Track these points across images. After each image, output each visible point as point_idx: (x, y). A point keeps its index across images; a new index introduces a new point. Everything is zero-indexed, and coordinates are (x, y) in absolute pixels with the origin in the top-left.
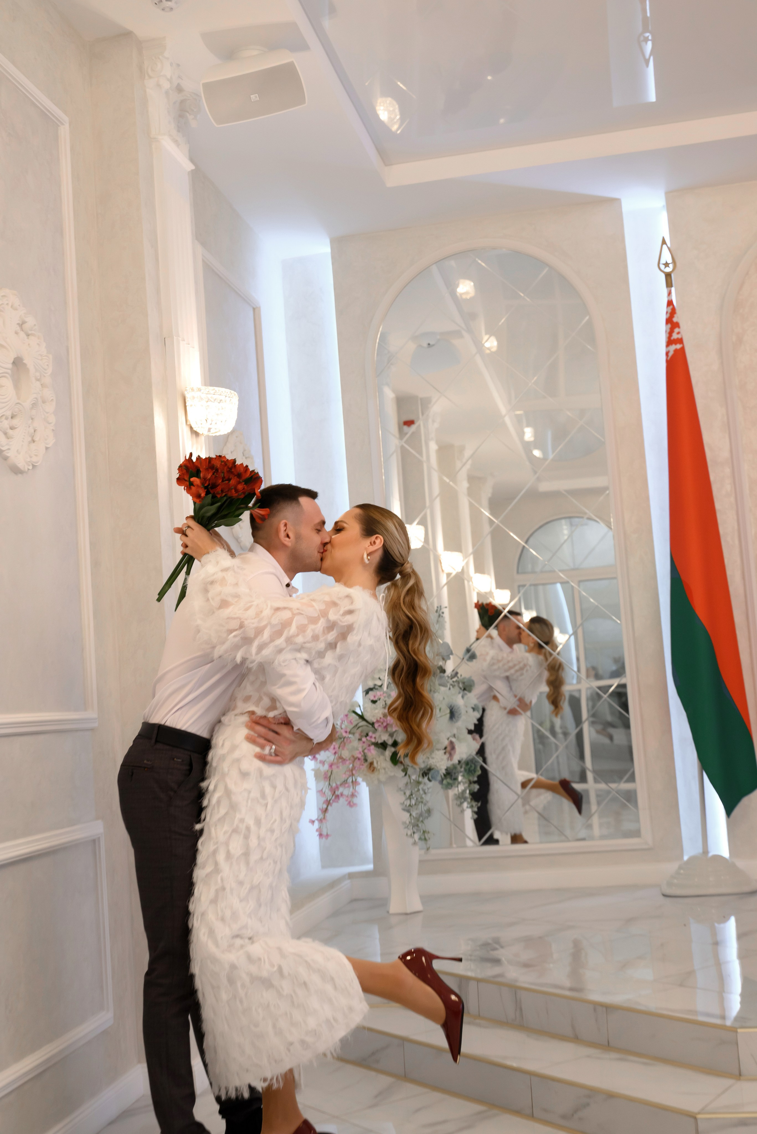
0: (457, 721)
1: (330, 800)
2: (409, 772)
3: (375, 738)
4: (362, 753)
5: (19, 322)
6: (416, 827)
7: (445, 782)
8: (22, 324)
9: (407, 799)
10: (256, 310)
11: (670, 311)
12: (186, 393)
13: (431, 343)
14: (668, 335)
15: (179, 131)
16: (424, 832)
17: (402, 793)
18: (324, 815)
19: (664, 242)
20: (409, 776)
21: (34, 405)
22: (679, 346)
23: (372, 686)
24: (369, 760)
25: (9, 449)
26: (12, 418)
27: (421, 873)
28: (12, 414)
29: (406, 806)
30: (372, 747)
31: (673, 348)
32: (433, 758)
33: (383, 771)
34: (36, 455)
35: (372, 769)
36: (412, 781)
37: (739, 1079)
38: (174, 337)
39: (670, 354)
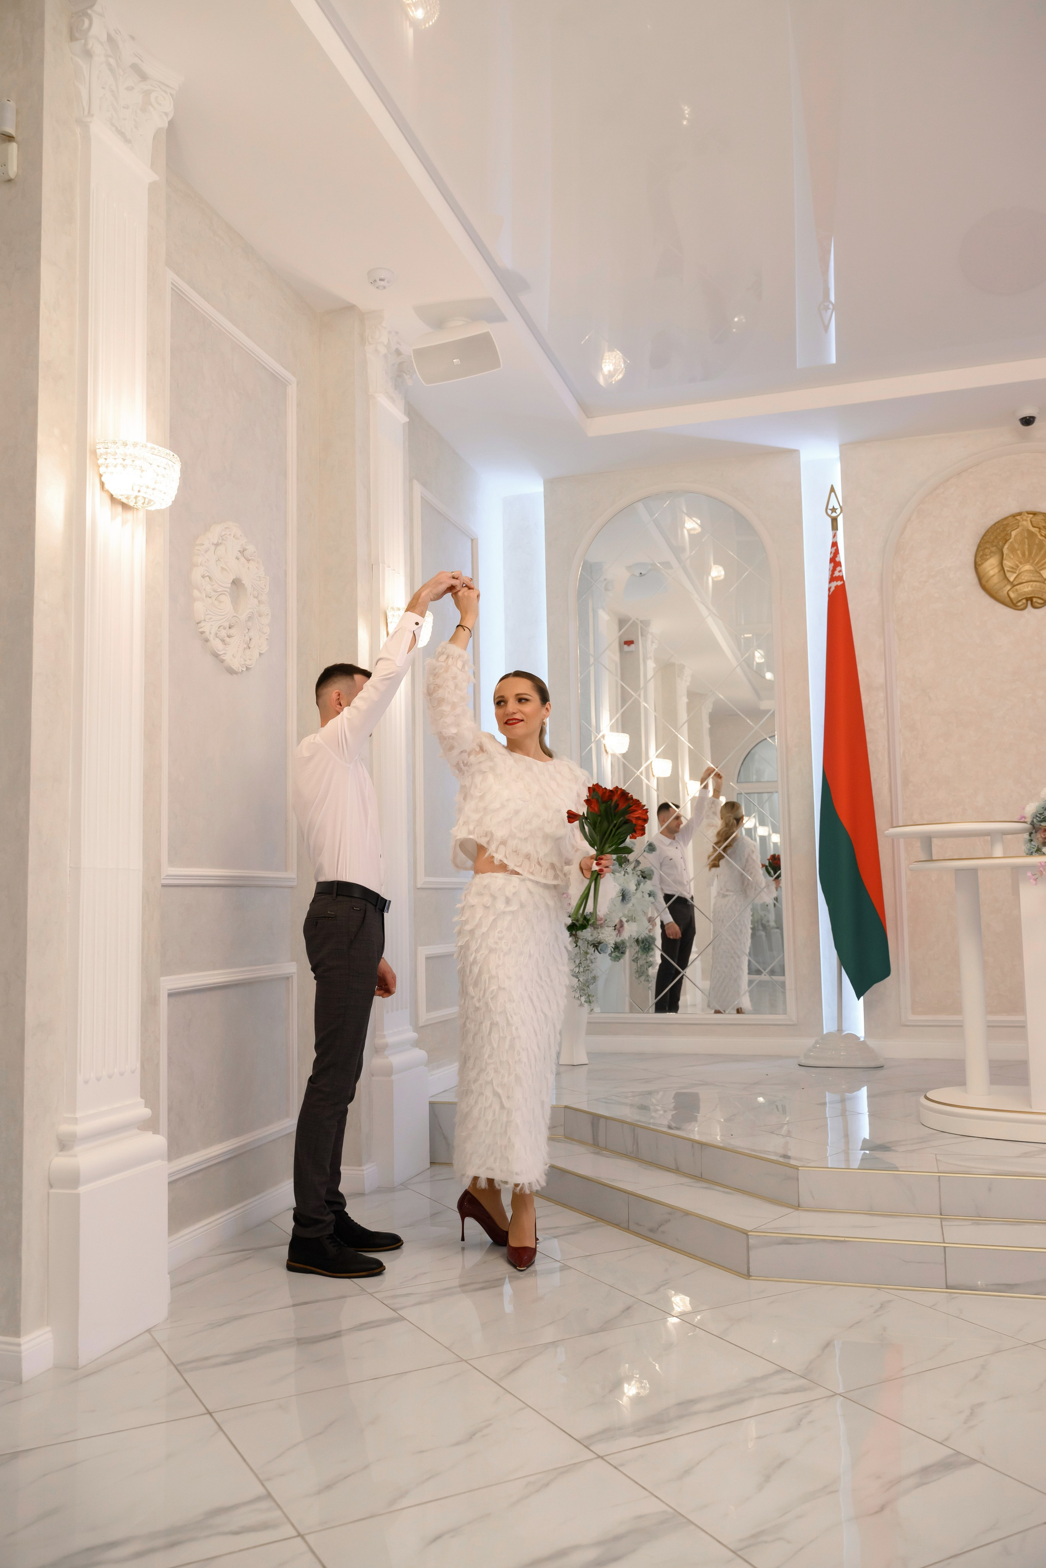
0: (628, 903)
2: (578, 944)
5: (240, 549)
6: (582, 991)
7: (613, 955)
8: (242, 552)
10: (474, 541)
11: (833, 551)
12: (387, 611)
13: (642, 573)
14: (831, 573)
15: (396, 389)
16: (589, 996)
17: (573, 961)
19: (832, 490)
20: (581, 947)
21: (250, 618)
22: (839, 583)
25: (225, 654)
26: (230, 628)
27: (588, 1033)
28: (230, 625)
29: (575, 972)
31: (834, 584)
32: (602, 933)
34: (250, 659)
36: (582, 951)
37: (798, 1210)
38: (381, 565)
39: (832, 590)
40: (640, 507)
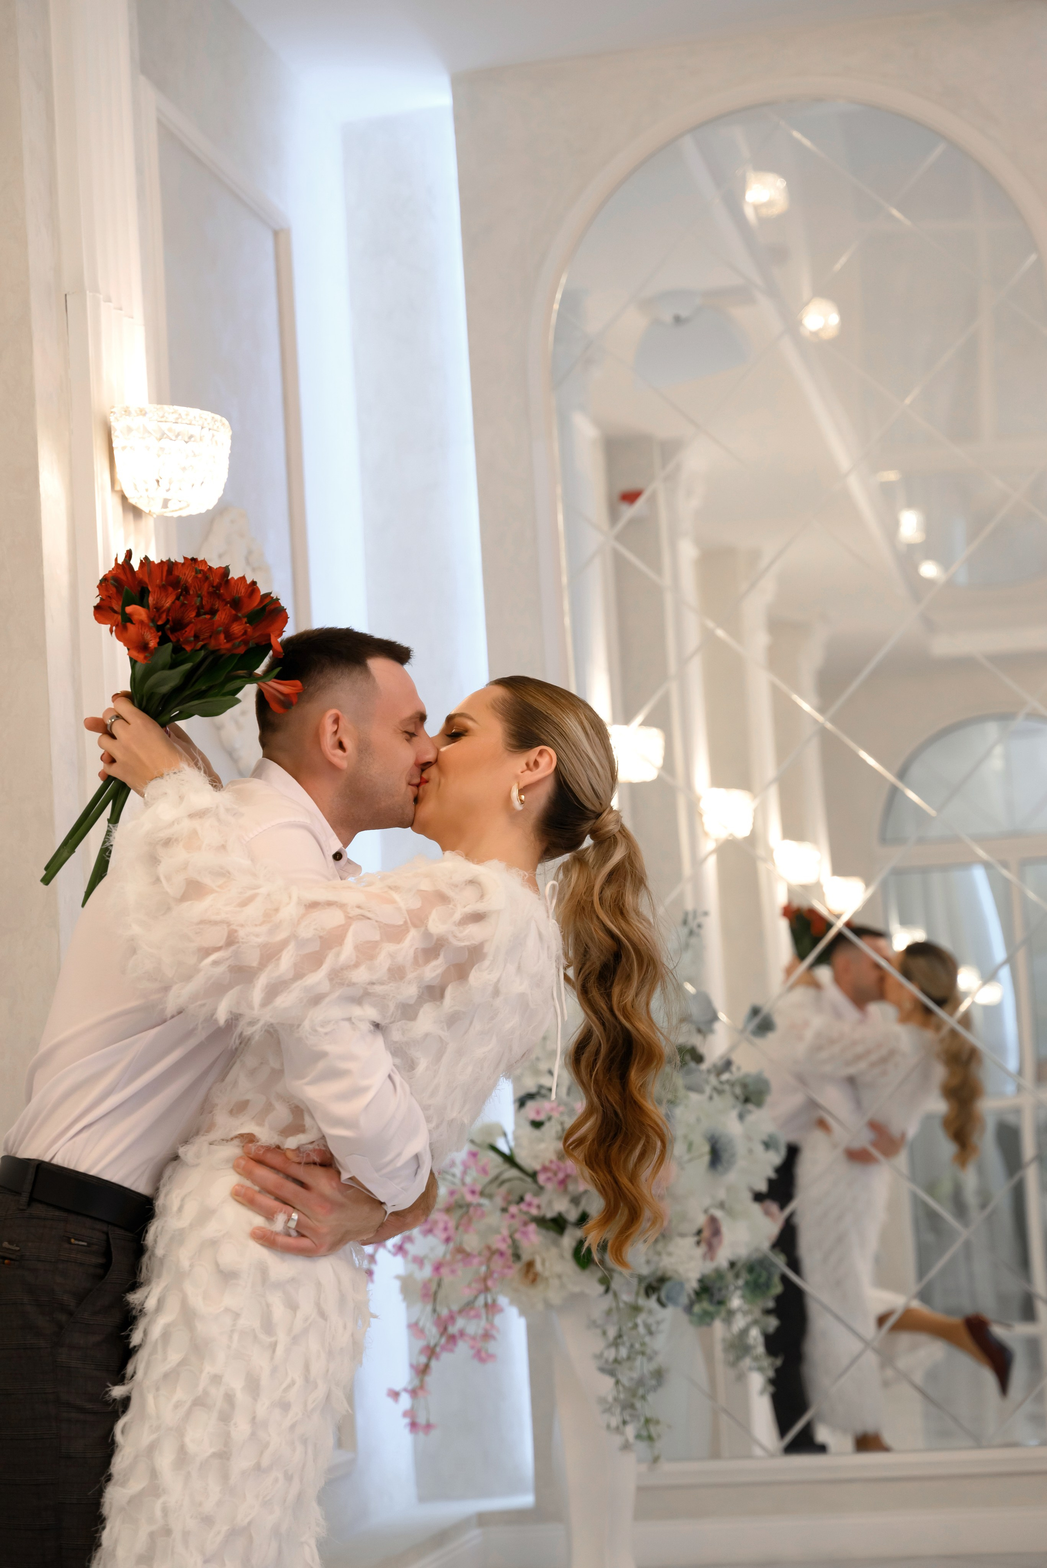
0: (726, 1171)
1: (436, 1346)
2: (614, 1285)
3: (539, 1207)
4: (509, 1241)
6: (629, 1411)
7: (697, 1309)
9: (609, 1346)
10: (280, 237)
12: (112, 419)
13: (684, 314)
16: (647, 1421)
17: (599, 1331)
18: (422, 1381)
20: (615, 1295)
23: (533, 1090)
24: (525, 1257)
27: (641, 1514)
29: (607, 1361)
30: (532, 1227)
32: (670, 1254)
33: (555, 1282)
35: (531, 1276)
36: (622, 1305)
38: (88, 292)
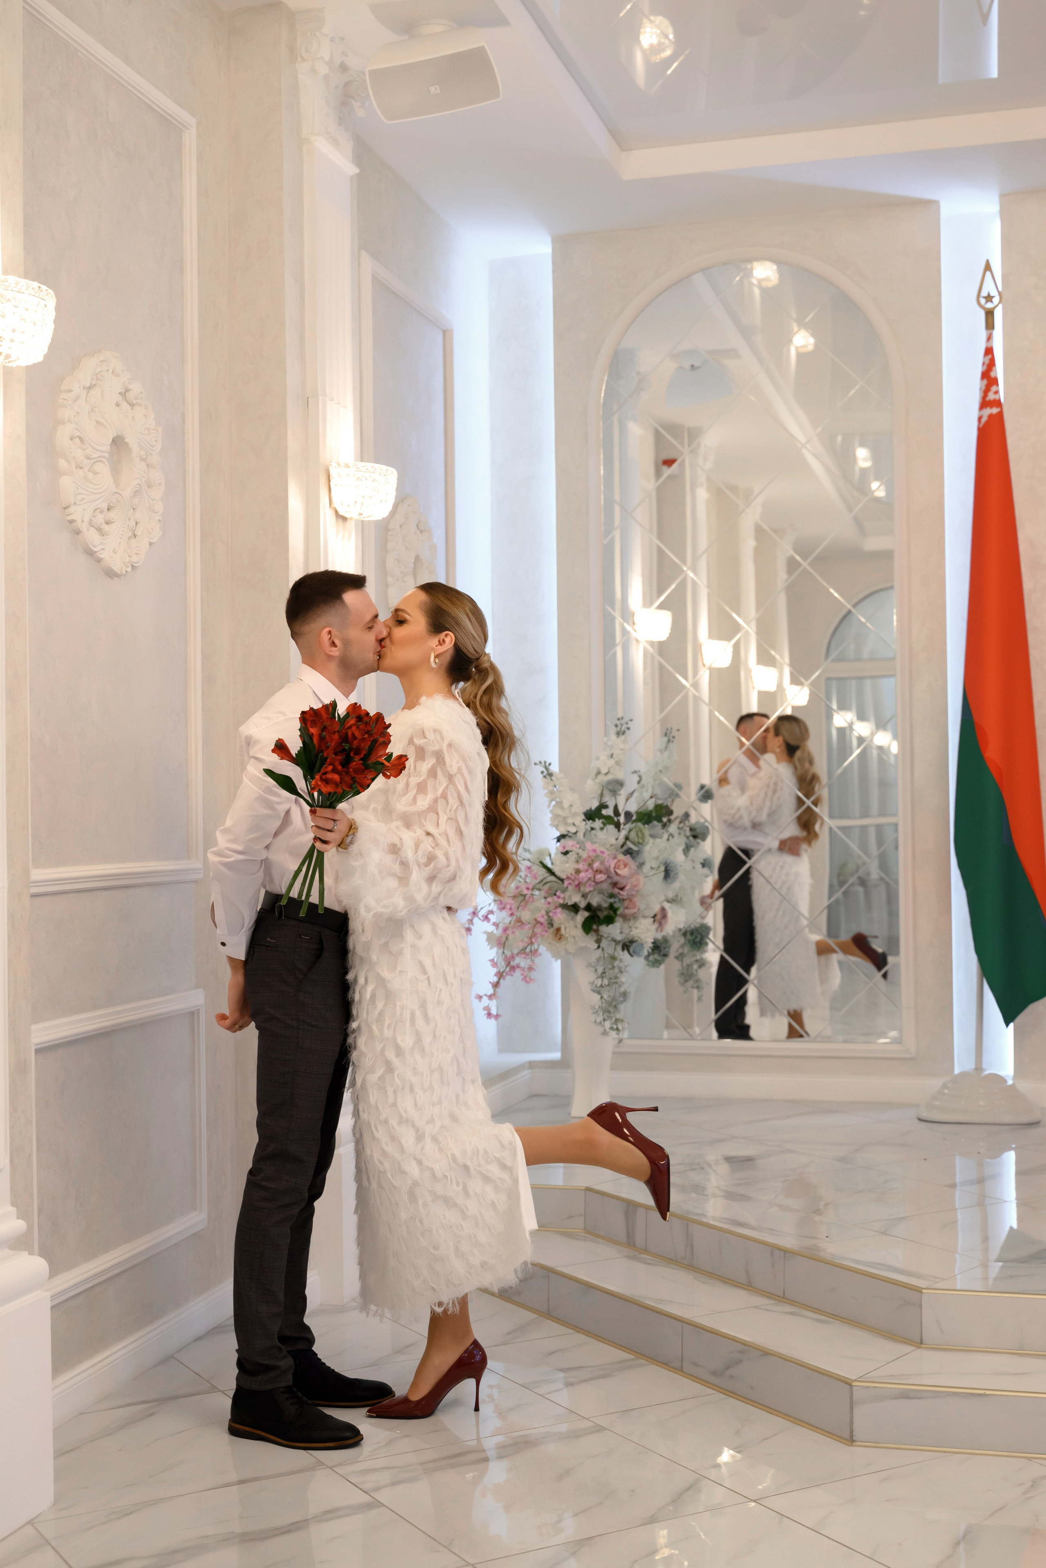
0: (673, 882)
1: (503, 972)
2: (602, 945)
3: (564, 898)
4: (546, 917)
5: (121, 390)
6: (606, 1014)
7: (651, 958)
8: (124, 394)
9: (598, 978)
10: (447, 334)
11: (987, 361)
12: (330, 467)
13: (696, 364)
14: (982, 394)
15: (340, 124)
16: (616, 1020)
17: (593, 969)
18: (494, 991)
19: (988, 267)
20: (603, 949)
21: (136, 493)
22: (995, 410)
23: (565, 833)
24: (556, 926)
25: (103, 549)
26: (108, 509)
27: (614, 1068)
28: (109, 505)
29: (596, 986)
30: (559, 910)
31: (988, 411)
32: (636, 928)
33: (572, 940)
34: (137, 554)
35: (558, 936)
36: (606, 955)
37: (920, 1348)
38: (320, 396)
39: (984, 420)
40: (699, 280)
